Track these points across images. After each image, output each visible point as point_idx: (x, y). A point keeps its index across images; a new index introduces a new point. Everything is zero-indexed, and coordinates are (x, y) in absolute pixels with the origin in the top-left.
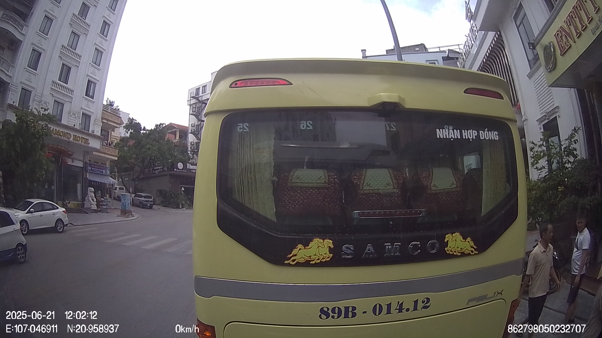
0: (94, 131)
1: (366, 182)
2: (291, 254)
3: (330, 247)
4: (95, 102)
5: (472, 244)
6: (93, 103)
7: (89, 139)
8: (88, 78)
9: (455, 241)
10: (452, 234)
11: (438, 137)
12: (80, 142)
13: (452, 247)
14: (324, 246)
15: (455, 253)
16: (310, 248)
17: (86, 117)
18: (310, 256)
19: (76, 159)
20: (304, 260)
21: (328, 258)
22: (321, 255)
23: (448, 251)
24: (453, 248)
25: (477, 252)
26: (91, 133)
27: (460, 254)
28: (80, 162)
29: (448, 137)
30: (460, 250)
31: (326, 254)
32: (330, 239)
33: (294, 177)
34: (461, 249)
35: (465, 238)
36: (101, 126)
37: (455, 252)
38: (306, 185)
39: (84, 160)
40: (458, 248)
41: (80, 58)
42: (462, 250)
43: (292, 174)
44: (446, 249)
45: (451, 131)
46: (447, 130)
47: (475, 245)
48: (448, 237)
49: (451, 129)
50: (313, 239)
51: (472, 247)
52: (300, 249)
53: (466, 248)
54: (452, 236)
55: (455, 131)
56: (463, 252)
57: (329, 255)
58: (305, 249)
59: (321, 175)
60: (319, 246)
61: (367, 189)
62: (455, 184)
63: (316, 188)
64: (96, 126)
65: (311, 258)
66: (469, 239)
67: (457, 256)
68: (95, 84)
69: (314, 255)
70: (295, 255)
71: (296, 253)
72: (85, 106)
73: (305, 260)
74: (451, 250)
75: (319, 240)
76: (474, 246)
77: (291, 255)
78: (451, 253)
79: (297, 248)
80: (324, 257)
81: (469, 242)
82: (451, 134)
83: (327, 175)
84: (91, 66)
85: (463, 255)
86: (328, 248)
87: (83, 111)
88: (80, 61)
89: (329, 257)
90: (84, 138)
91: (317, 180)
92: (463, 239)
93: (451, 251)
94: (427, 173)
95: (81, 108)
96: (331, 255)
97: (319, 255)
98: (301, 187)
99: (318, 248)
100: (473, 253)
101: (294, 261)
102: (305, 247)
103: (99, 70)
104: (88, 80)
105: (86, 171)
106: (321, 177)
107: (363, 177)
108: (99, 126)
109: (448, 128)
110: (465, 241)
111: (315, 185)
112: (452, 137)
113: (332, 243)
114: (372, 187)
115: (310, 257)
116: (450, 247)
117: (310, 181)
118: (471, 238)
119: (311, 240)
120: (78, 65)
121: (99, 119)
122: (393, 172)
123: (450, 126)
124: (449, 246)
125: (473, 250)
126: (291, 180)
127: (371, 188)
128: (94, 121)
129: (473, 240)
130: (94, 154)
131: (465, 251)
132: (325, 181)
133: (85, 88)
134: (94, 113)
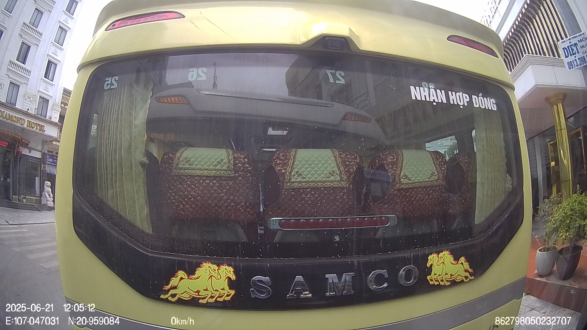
0: (51, 117)
1: (296, 170)
2: (168, 284)
3: (229, 278)
4: (54, 85)
5: (467, 266)
6: (52, 86)
7: (44, 126)
8: (49, 59)
9: (442, 263)
10: (438, 254)
11: (414, 98)
12: (35, 129)
13: (437, 275)
14: (219, 277)
15: (442, 283)
16: (197, 278)
17: (44, 101)
18: (198, 290)
19: (34, 149)
20: (189, 296)
21: (228, 296)
22: (216, 290)
23: (432, 280)
24: (440, 275)
25: (473, 278)
26: (48, 119)
27: (449, 283)
28: (38, 152)
29: (428, 100)
30: (450, 277)
31: (223, 289)
32: (229, 265)
33: (181, 159)
34: (451, 275)
35: (457, 259)
36: (60, 111)
37: (442, 281)
38: (198, 173)
39: (42, 150)
40: (446, 274)
41: (41, 36)
42: (452, 277)
43: (178, 155)
44: (429, 278)
45: (432, 91)
46: (426, 89)
47: (470, 268)
48: (433, 259)
49: (432, 88)
50: (202, 264)
51: (466, 271)
52: (182, 279)
53: (457, 274)
54: (439, 257)
55: (438, 91)
56: (454, 280)
57: (229, 291)
58: (188, 279)
59: (222, 157)
60: (211, 276)
61: (298, 180)
62: (436, 175)
63: (215, 177)
64: (54, 111)
65: (200, 294)
66: (462, 259)
67: (445, 287)
68: (56, 65)
69: (204, 290)
70: (175, 288)
71: (176, 285)
72: (43, 89)
73: (191, 296)
74: (437, 278)
75: (210, 265)
76: (470, 270)
77: (169, 287)
78: (436, 283)
79: (177, 277)
80: (220, 294)
81: (462, 264)
82: (433, 96)
83: (231, 157)
84: (53, 45)
85: (454, 283)
86: (227, 280)
87: (41, 94)
88: (40, 39)
89: (230, 295)
90: (39, 125)
91: (216, 165)
92: (455, 260)
93: (436, 281)
94: (394, 156)
95: (39, 91)
96: (233, 292)
97: (212, 291)
98: (192, 176)
99: (210, 277)
100: (468, 280)
101: (173, 296)
102: (188, 276)
103: (62, 50)
104: (49, 61)
105: (45, 163)
106: (222, 160)
107: (291, 162)
108: (57, 112)
109: (428, 87)
110: (458, 264)
111: (213, 173)
112: (434, 100)
113: (233, 272)
114: (305, 178)
115: (198, 292)
116: (435, 274)
117: (205, 167)
118: (465, 258)
119: (199, 265)
120: (38, 44)
121: (58, 104)
122: (341, 154)
123: (430, 84)
124: (433, 273)
125: (468, 274)
126: (178, 164)
127: (304, 180)
128: (52, 106)
129: (467, 260)
130: (55, 144)
131: (456, 278)
132: (229, 168)
133: (44, 69)
134: (52, 97)
